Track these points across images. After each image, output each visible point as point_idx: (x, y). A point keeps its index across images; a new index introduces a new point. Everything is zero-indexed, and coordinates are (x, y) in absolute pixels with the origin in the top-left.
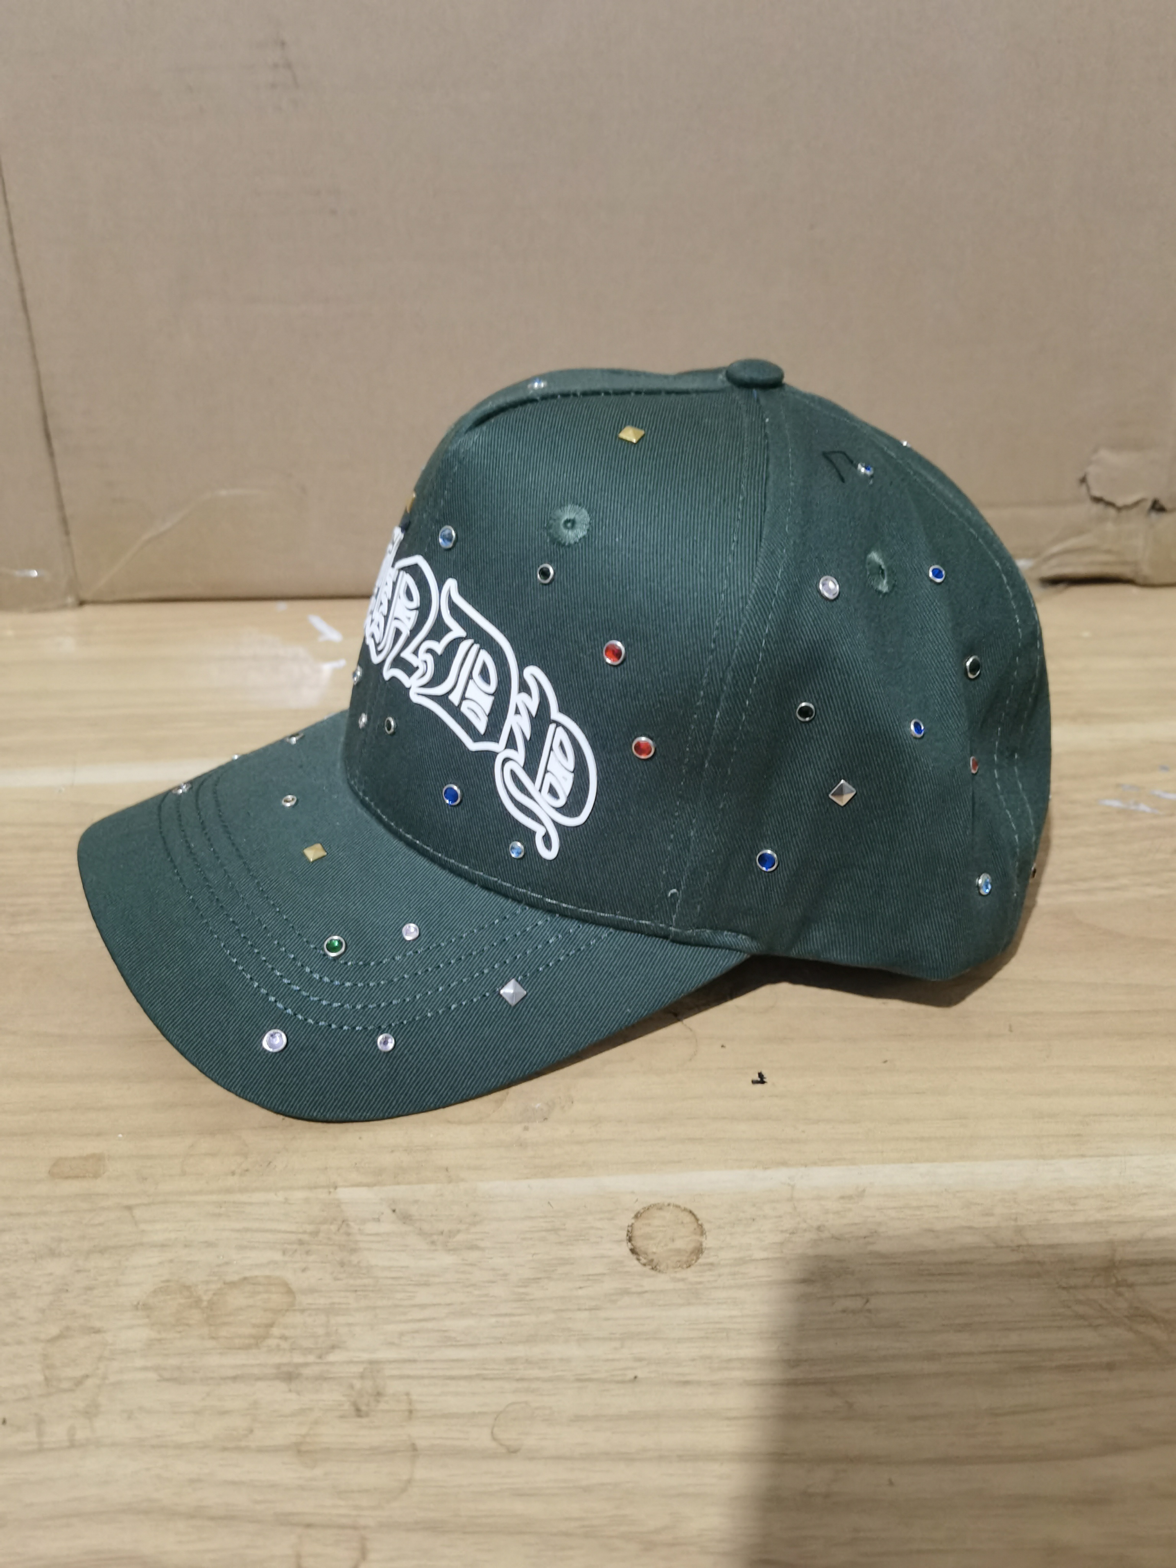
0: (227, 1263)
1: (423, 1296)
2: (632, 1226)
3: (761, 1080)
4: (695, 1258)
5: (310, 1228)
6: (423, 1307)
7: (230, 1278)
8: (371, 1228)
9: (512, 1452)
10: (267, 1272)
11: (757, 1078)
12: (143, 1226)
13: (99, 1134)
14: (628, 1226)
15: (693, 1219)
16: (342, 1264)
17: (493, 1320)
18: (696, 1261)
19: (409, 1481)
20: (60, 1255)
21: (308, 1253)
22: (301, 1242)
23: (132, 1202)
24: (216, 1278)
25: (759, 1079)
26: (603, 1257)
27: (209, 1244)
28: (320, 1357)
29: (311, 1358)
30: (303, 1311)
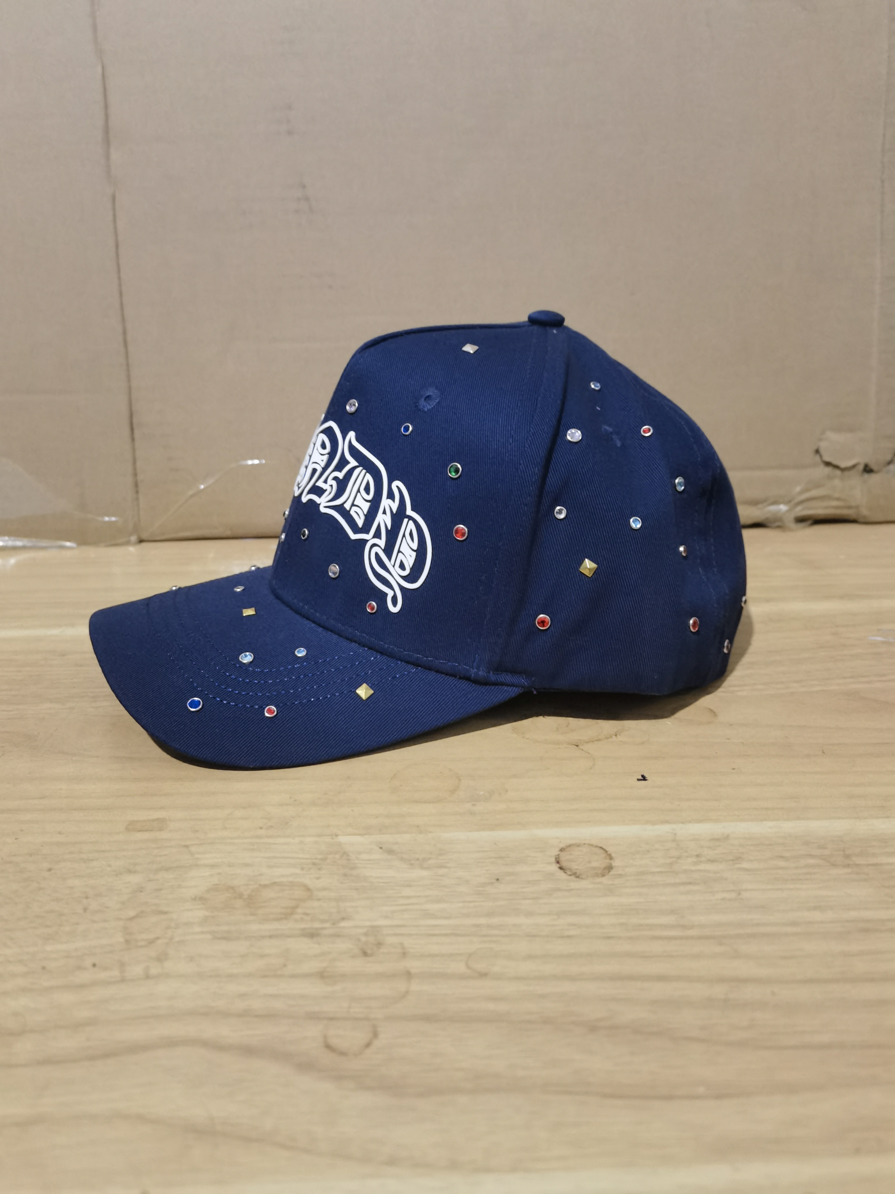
0: (261, 875)
1: (407, 892)
2: (558, 855)
3: (644, 778)
4: (607, 871)
5: (320, 857)
6: (409, 897)
7: (263, 883)
8: (364, 856)
9: (483, 975)
10: (291, 879)
11: (640, 778)
12: (197, 856)
13: (162, 808)
14: (556, 855)
15: (603, 851)
16: (345, 875)
17: (461, 905)
18: (608, 873)
19: (407, 992)
20: (135, 872)
21: (319, 869)
22: (314, 864)
23: (188, 843)
24: (252, 883)
25: (642, 778)
26: (539, 871)
27: (246, 865)
28: (334, 924)
29: (327, 925)
30: (319, 900)
